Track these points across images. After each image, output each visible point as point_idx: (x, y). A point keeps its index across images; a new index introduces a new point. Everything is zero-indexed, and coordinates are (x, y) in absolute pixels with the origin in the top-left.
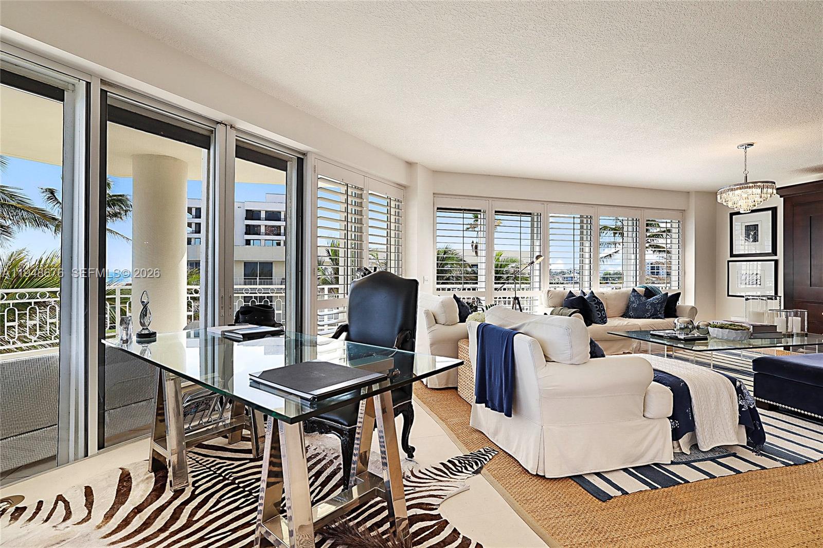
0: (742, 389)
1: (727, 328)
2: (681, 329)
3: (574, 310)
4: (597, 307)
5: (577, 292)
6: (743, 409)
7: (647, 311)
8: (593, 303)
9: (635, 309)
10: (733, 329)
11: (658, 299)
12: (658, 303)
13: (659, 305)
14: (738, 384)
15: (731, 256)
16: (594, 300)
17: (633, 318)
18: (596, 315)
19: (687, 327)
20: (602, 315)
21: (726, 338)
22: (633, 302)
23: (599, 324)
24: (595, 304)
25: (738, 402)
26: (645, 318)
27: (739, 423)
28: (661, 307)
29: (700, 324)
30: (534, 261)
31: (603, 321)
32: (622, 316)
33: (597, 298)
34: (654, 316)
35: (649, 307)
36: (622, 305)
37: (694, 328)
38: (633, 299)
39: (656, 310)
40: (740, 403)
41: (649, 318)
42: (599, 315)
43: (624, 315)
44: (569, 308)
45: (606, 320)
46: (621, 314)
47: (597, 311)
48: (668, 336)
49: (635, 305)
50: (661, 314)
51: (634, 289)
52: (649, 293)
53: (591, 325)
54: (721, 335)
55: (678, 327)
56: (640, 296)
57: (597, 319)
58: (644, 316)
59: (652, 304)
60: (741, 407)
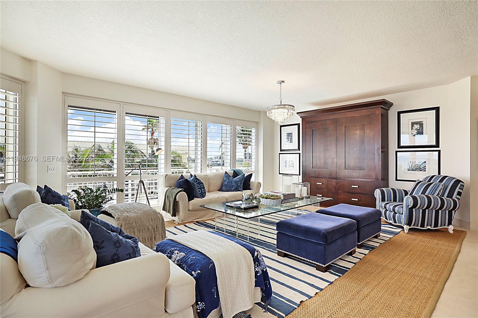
0: (259, 257)
1: (269, 199)
2: (246, 199)
3: (181, 189)
4: (198, 186)
5: (186, 175)
6: (258, 275)
7: (233, 186)
8: (195, 183)
9: (226, 186)
10: (272, 199)
11: (239, 178)
12: (239, 181)
13: (240, 182)
14: (256, 254)
15: (281, 151)
16: (197, 181)
17: (225, 191)
18: (198, 191)
19: (249, 198)
20: (202, 191)
21: (268, 205)
22: (225, 181)
23: (200, 198)
24: (197, 184)
25: (255, 269)
26: (231, 191)
27: (255, 286)
28: (241, 184)
29: (257, 196)
30: (155, 153)
31: (203, 195)
32: (218, 191)
33: (198, 180)
34: (236, 190)
35: (233, 184)
36: (218, 183)
37: (253, 199)
38: (225, 179)
39: (238, 186)
40: (256, 270)
41: (233, 191)
42: (199, 191)
43: (220, 189)
44: (178, 188)
45: (205, 195)
46: (218, 189)
47: (199, 189)
48: (235, 207)
49: (226, 183)
50: (240, 188)
51: (226, 172)
52: (236, 174)
53: (193, 199)
54: (266, 203)
55: (244, 199)
56: (230, 176)
57: (198, 195)
58: (231, 190)
59: (236, 182)
60: (256, 272)
